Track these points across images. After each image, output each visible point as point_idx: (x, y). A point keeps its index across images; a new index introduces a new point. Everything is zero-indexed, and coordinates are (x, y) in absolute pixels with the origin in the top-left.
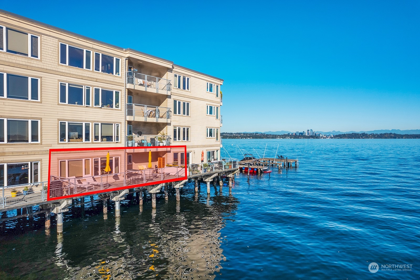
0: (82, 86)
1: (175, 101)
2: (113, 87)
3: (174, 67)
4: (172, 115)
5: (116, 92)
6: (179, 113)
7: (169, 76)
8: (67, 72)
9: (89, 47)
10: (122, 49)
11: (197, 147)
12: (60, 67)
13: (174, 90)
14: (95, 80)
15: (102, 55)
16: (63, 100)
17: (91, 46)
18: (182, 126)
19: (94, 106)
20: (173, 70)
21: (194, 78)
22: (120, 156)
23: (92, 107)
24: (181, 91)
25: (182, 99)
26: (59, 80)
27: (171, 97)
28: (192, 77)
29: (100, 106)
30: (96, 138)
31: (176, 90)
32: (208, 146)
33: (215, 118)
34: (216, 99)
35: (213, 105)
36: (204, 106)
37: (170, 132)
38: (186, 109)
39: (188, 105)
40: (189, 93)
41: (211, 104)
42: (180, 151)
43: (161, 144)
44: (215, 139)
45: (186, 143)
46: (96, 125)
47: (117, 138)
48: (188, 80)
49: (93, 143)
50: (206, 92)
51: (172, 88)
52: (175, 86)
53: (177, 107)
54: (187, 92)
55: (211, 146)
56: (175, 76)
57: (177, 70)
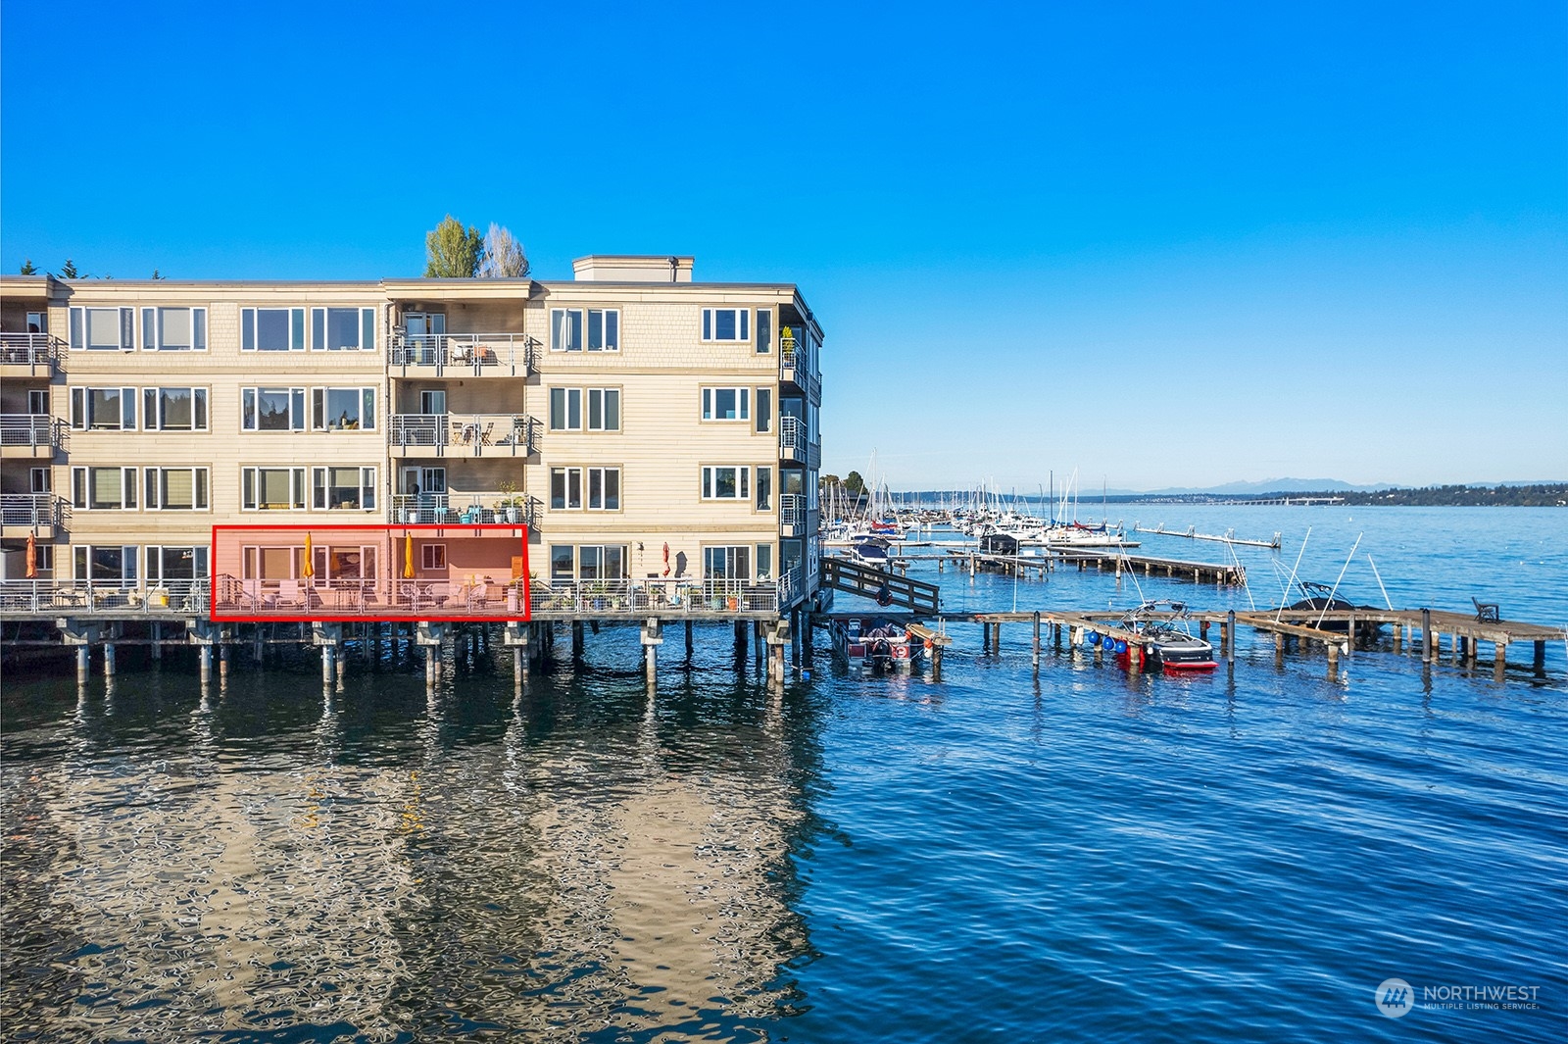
0: (288, 389)
1: (556, 393)
2: (356, 381)
3: (550, 290)
4: (545, 432)
5: (366, 392)
6: (575, 423)
7: (536, 322)
8: (254, 364)
9: (298, 301)
10: (374, 283)
11: (655, 529)
12: (244, 358)
13: (547, 358)
14: (312, 371)
15: (329, 309)
16: (248, 424)
17: (301, 296)
18: (585, 466)
19: (313, 430)
20: (547, 298)
21: (635, 307)
22: (379, 544)
23: (309, 432)
24: (584, 358)
25: (585, 383)
26: (241, 385)
27: (541, 381)
28: (626, 307)
29: (325, 429)
30: (319, 503)
31: (560, 357)
32: (709, 529)
33: (748, 428)
34: (754, 360)
35: (735, 382)
36: (689, 391)
37: (537, 482)
38: (605, 410)
39: (612, 397)
40: (613, 358)
41: (725, 381)
42: (577, 540)
43: (497, 519)
44: (749, 506)
45: (602, 517)
46: (318, 473)
47: (369, 503)
48: (612, 318)
49: (310, 512)
50: (701, 343)
51: (544, 354)
52: (556, 344)
53: (564, 409)
54: (604, 357)
55: (727, 529)
56: (557, 315)
57: (562, 297)
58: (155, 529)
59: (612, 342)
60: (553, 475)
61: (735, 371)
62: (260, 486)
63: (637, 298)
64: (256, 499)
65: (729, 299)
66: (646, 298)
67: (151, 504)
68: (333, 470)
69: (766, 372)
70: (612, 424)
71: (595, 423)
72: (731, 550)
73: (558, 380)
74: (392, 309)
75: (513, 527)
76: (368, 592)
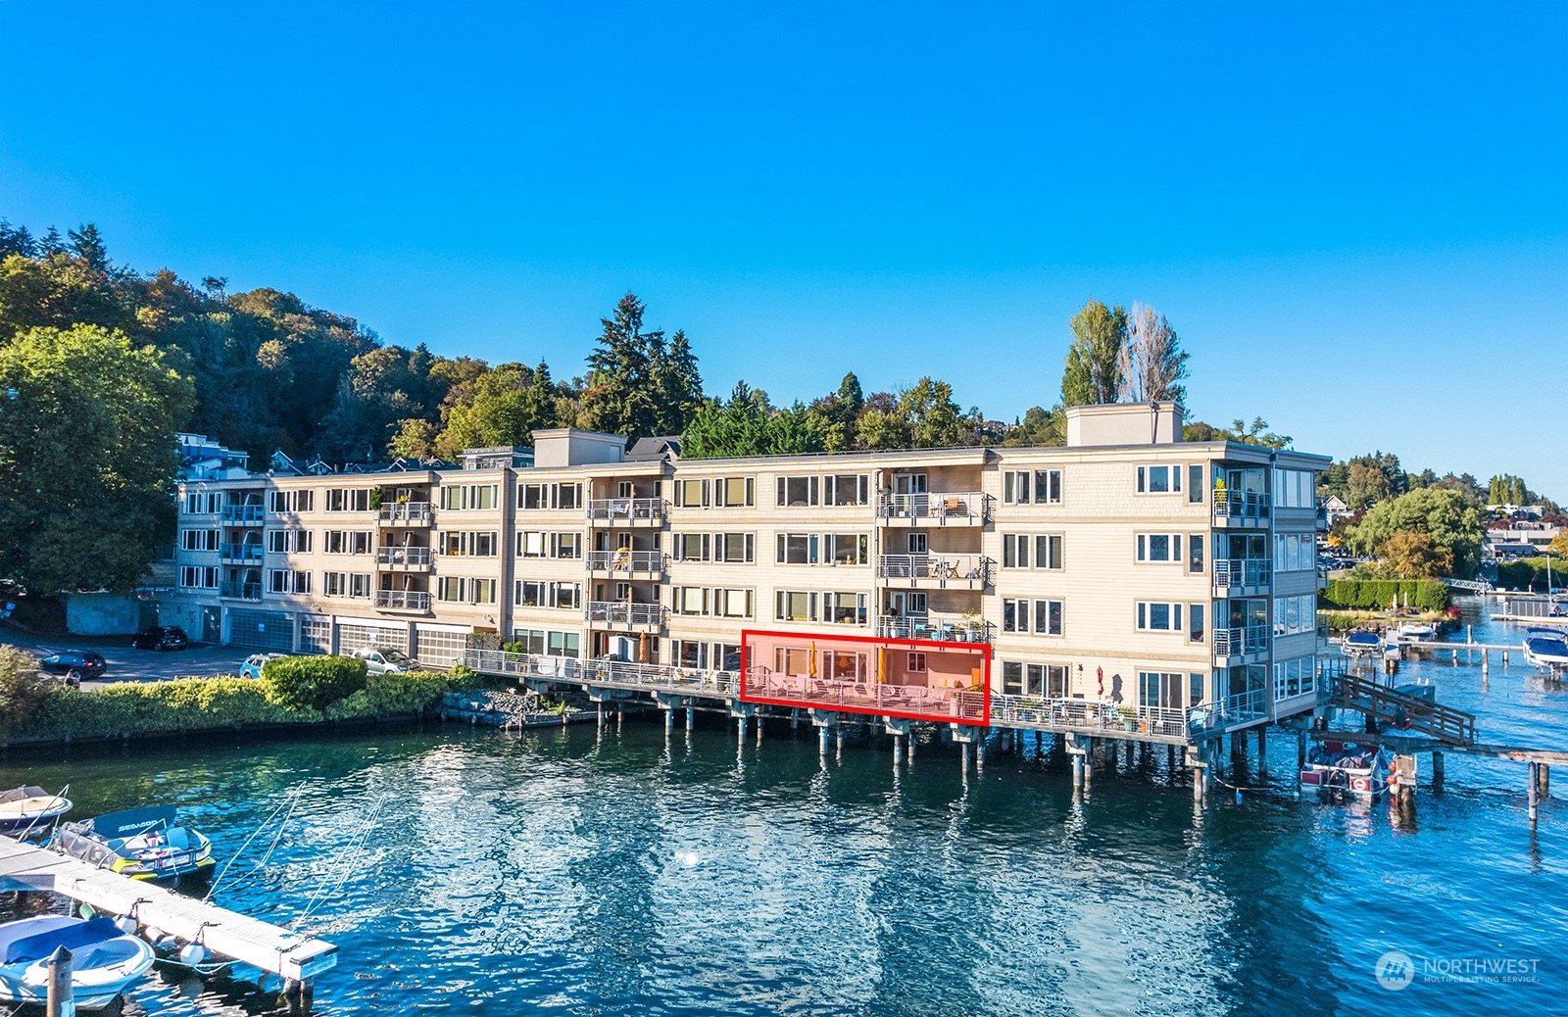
0: (807, 534)
1: (1007, 539)
2: (855, 528)
3: (1003, 455)
4: (998, 569)
5: (861, 536)
6: (1023, 562)
7: (992, 482)
8: (785, 516)
9: (815, 470)
10: (869, 456)
11: (1093, 654)
12: (778, 512)
13: (1001, 511)
14: (824, 521)
15: (836, 476)
16: (780, 558)
17: (817, 467)
18: (1032, 597)
19: (824, 564)
20: (1000, 462)
21: (1075, 467)
22: (869, 652)
23: (821, 566)
24: (1031, 510)
25: (1032, 530)
26: (776, 531)
27: (996, 529)
28: (1067, 467)
29: (832, 563)
30: (828, 617)
31: (1011, 509)
32: (1142, 657)
33: (1181, 569)
34: (1187, 509)
35: (1169, 530)
36: (1125, 539)
37: (992, 610)
38: (1050, 551)
39: (1055, 541)
40: (1056, 509)
41: (1159, 529)
42: (1026, 659)
43: (958, 638)
44: (1182, 638)
45: (1047, 640)
46: (827, 596)
47: (863, 619)
48: (1055, 477)
49: (821, 625)
50: (1135, 496)
51: (998, 507)
52: (1008, 499)
53: (1015, 551)
54: (1049, 509)
55: (1160, 658)
56: (1009, 476)
57: (1013, 461)
58: (718, 631)
59: (1055, 495)
60: (1006, 604)
61: (1168, 520)
62: (787, 603)
63: (1077, 459)
64: (785, 613)
65: (1161, 457)
66: (1084, 459)
67: (717, 613)
68: (838, 594)
69: (1199, 520)
70: (1056, 564)
71: (1040, 563)
72: (1164, 676)
73: (1010, 528)
74: (881, 475)
75: (970, 646)
76: (861, 689)
